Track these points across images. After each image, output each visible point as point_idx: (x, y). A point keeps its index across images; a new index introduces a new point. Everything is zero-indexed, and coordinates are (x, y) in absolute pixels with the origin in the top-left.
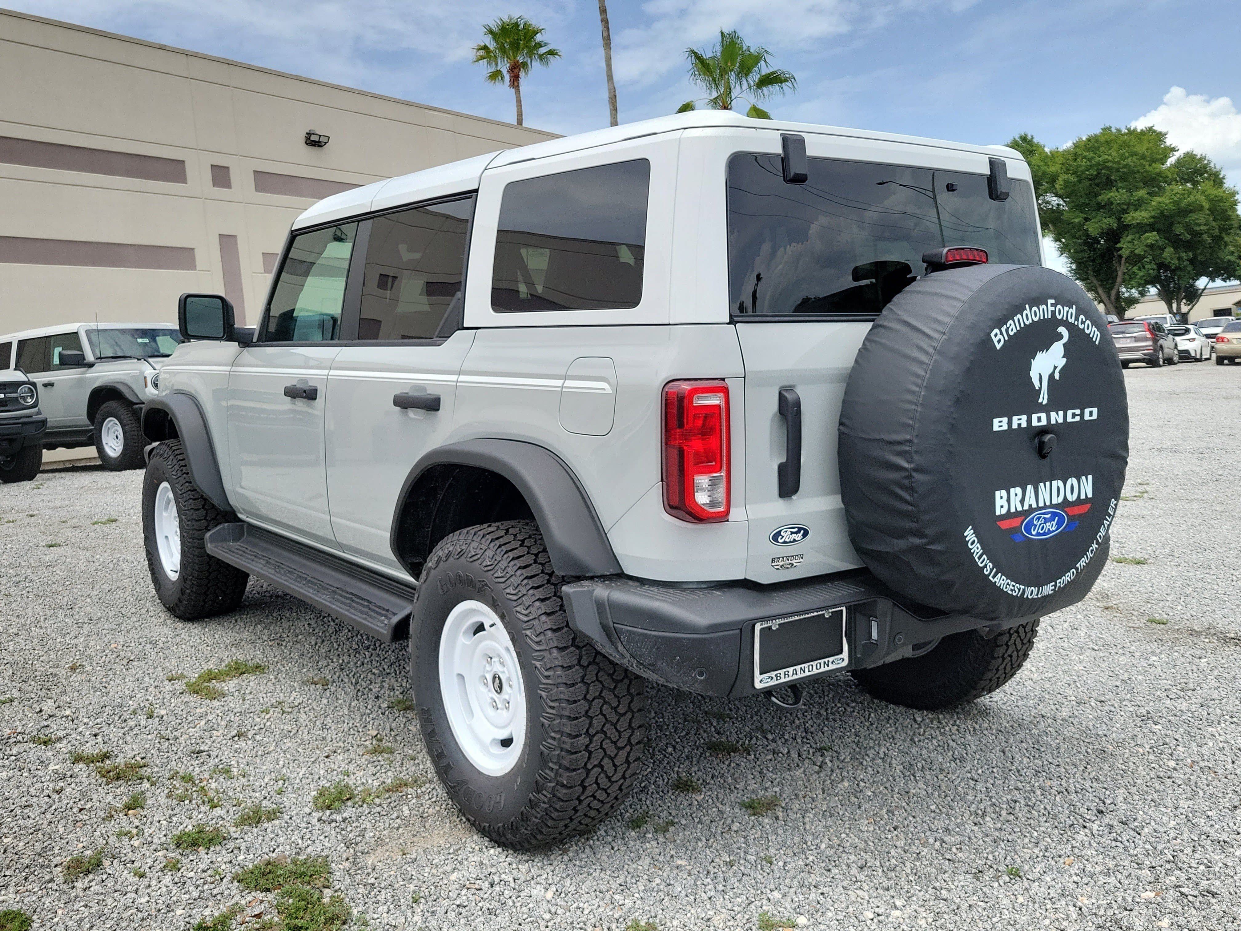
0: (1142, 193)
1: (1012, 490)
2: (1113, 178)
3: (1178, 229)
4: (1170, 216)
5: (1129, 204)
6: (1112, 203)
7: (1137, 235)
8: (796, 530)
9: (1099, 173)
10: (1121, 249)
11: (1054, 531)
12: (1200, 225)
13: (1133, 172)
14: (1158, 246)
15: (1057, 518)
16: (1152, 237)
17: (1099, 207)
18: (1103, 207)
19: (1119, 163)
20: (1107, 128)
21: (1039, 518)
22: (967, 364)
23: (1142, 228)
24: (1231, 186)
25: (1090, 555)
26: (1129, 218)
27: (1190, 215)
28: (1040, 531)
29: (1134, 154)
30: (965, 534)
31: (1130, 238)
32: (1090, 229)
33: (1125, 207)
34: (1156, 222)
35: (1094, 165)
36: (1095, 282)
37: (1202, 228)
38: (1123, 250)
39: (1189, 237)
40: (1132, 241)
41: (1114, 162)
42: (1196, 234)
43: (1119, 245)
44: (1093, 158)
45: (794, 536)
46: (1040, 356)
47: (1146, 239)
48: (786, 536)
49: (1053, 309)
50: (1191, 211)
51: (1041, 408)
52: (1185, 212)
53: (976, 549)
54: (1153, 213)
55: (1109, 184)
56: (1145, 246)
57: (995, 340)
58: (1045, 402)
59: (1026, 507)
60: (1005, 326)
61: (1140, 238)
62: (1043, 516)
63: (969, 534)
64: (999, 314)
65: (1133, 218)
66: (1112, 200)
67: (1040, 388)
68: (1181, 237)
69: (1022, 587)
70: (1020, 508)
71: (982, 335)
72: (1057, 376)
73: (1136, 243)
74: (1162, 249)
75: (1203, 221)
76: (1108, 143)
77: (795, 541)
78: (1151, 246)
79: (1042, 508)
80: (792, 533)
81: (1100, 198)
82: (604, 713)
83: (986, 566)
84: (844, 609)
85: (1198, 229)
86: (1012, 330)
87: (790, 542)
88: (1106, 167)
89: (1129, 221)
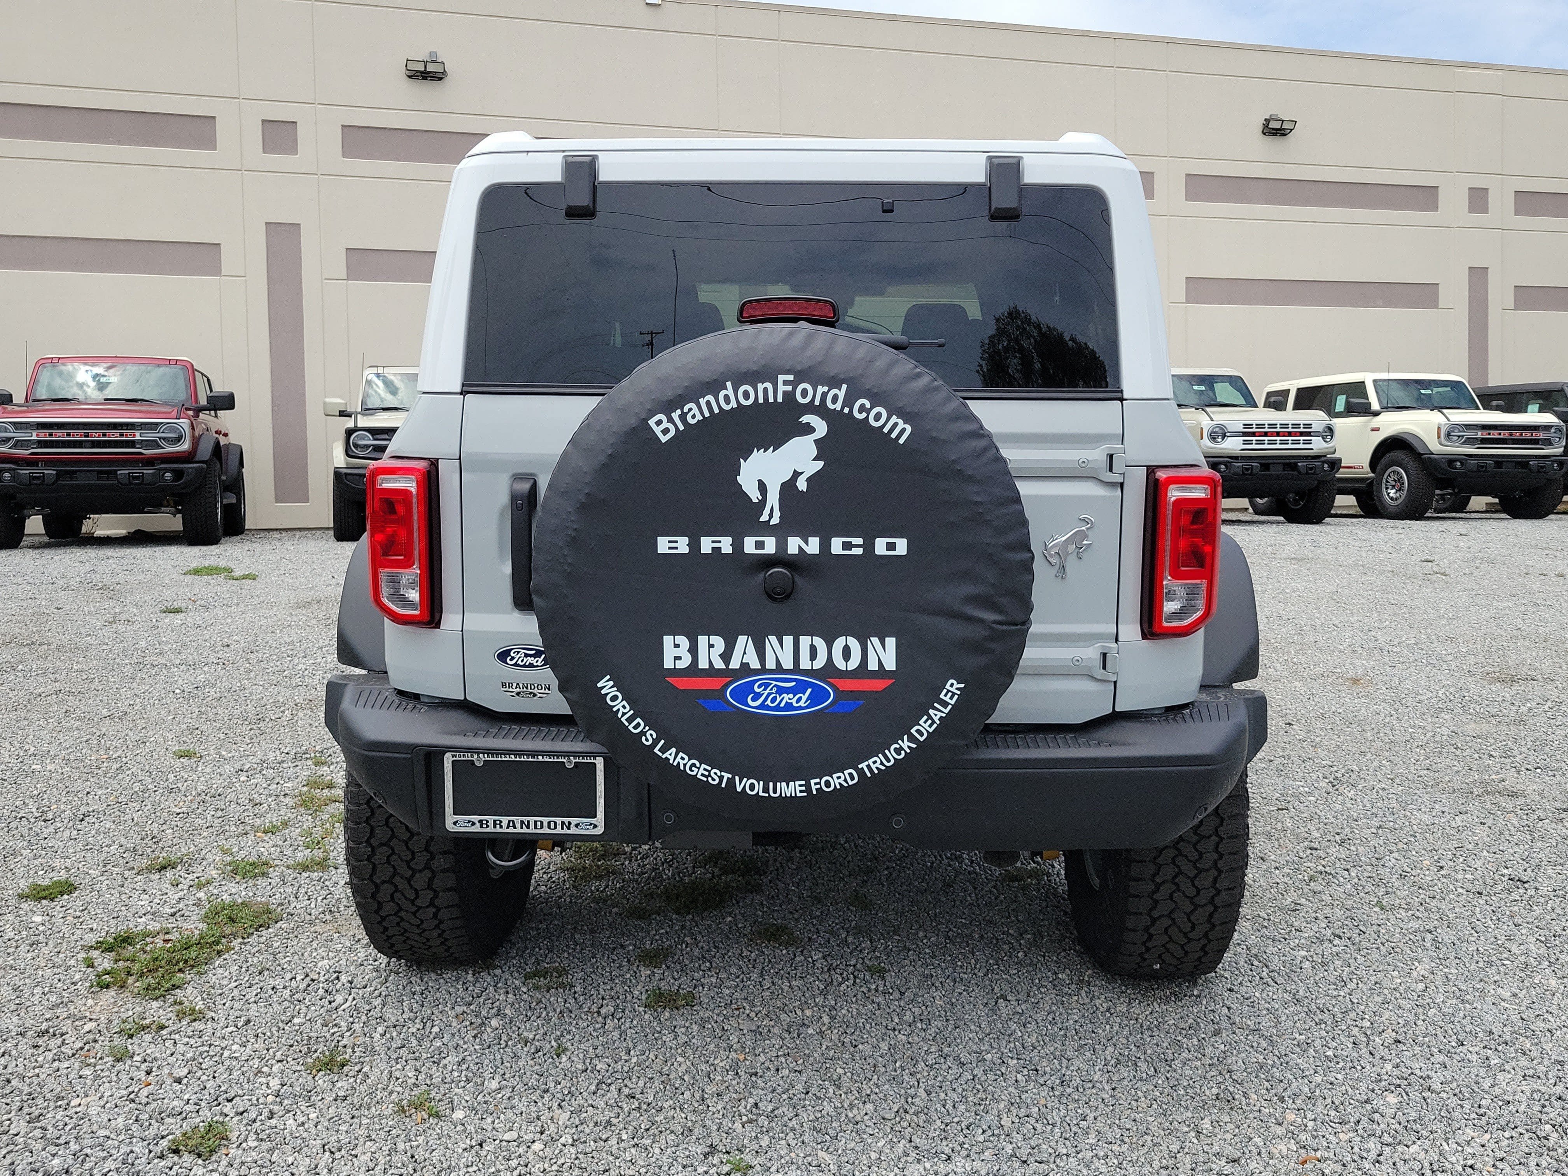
1: (702, 640)
8: (533, 652)
11: (800, 708)
15: (809, 690)
21: (767, 686)
22: (602, 458)
25: (891, 753)
28: (768, 702)
30: (599, 685)
45: (530, 660)
46: (757, 456)
48: (518, 657)
49: (789, 388)
51: (766, 529)
53: (622, 707)
57: (658, 430)
58: (775, 520)
59: (735, 664)
60: (679, 412)
62: (775, 683)
63: (606, 685)
64: (669, 394)
67: (763, 502)
69: (727, 776)
70: (719, 664)
71: (633, 422)
72: (802, 485)
77: (531, 665)
79: (771, 671)
80: (526, 655)
82: (391, 825)
83: (643, 733)
84: (600, 762)
86: (694, 417)
87: (524, 666)
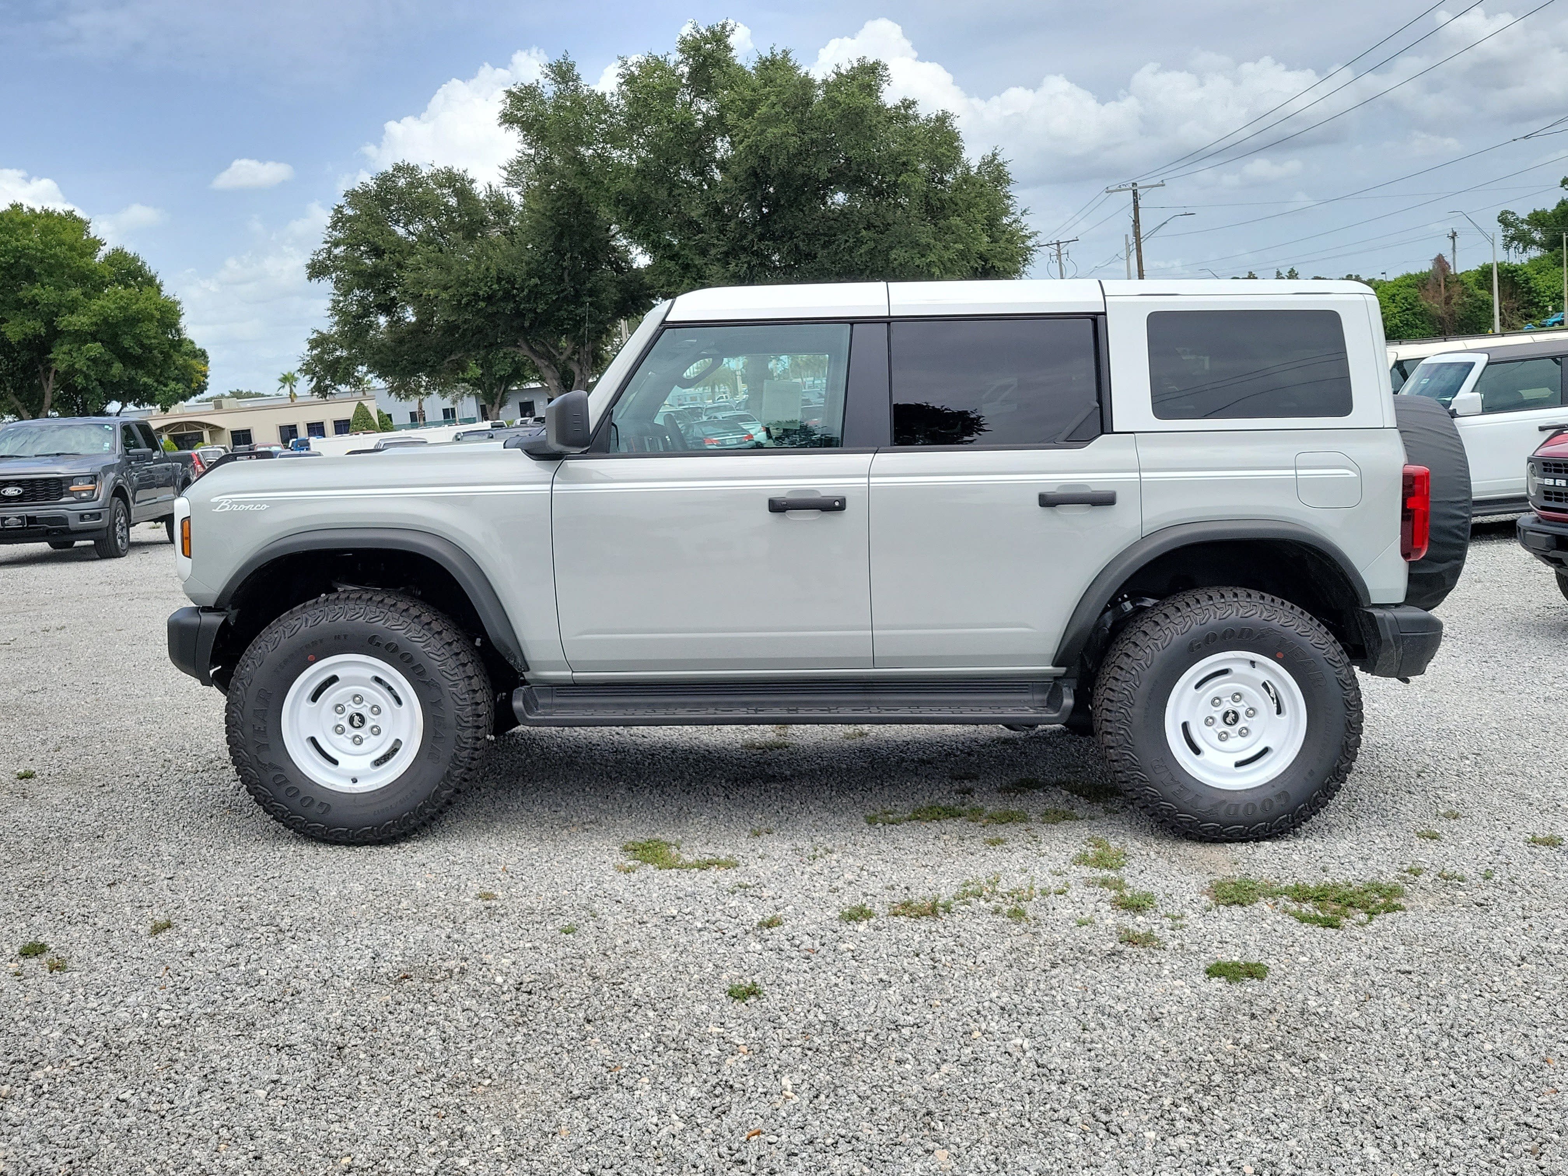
0: (75, 292)
2: (36, 271)
3: (127, 342)
4: (117, 325)
5: (60, 305)
6: (37, 304)
7: (76, 346)
9: (16, 262)
10: (54, 360)
12: (148, 337)
13: (62, 265)
14: (104, 361)
16: (95, 349)
17: (19, 305)
18: (25, 306)
19: (42, 251)
20: (17, 205)
23: (80, 337)
24: (171, 295)
26: (65, 323)
27: (140, 325)
29: (61, 243)
31: (66, 348)
32: (7, 333)
33: (56, 310)
34: (98, 332)
35: (11, 251)
36: (17, 403)
37: (153, 341)
38: (58, 362)
39: (140, 351)
40: (70, 352)
41: (37, 250)
42: (149, 349)
43: (51, 356)
44: (8, 242)
47: (88, 351)
50: (139, 321)
52: (133, 321)
54: (94, 319)
55: (30, 276)
56: (88, 359)
61: (79, 349)
65: (70, 323)
66: (37, 298)
68: (131, 350)
73: (75, 355)
74: (109, 365)
75: (151, 333)
76: (25, 224)
78: (94, 360)
81: (21, 294)
85: (148, 342)
88: (25, 254)
89: (66, 326)
